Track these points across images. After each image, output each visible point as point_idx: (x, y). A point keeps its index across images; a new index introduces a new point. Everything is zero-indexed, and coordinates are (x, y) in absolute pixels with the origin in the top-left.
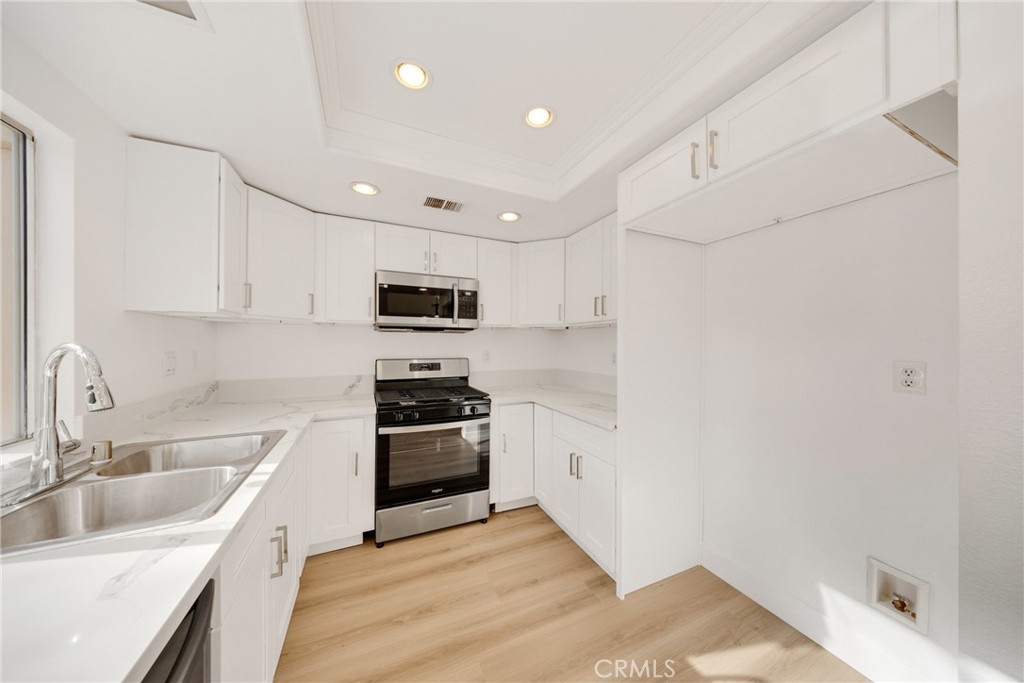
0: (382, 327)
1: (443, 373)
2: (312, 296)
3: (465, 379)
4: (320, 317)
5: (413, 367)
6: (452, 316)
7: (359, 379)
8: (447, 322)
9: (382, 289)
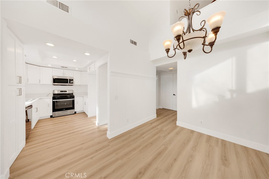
0: (54, 85)
1: (67, 93)
2: (40, 80)
3: (73, 93)
4: (41, 83)
5: (61, 92)
6: (68, 83)
7: (50, 93)
8: (67, 84)
9: (54, 79)
